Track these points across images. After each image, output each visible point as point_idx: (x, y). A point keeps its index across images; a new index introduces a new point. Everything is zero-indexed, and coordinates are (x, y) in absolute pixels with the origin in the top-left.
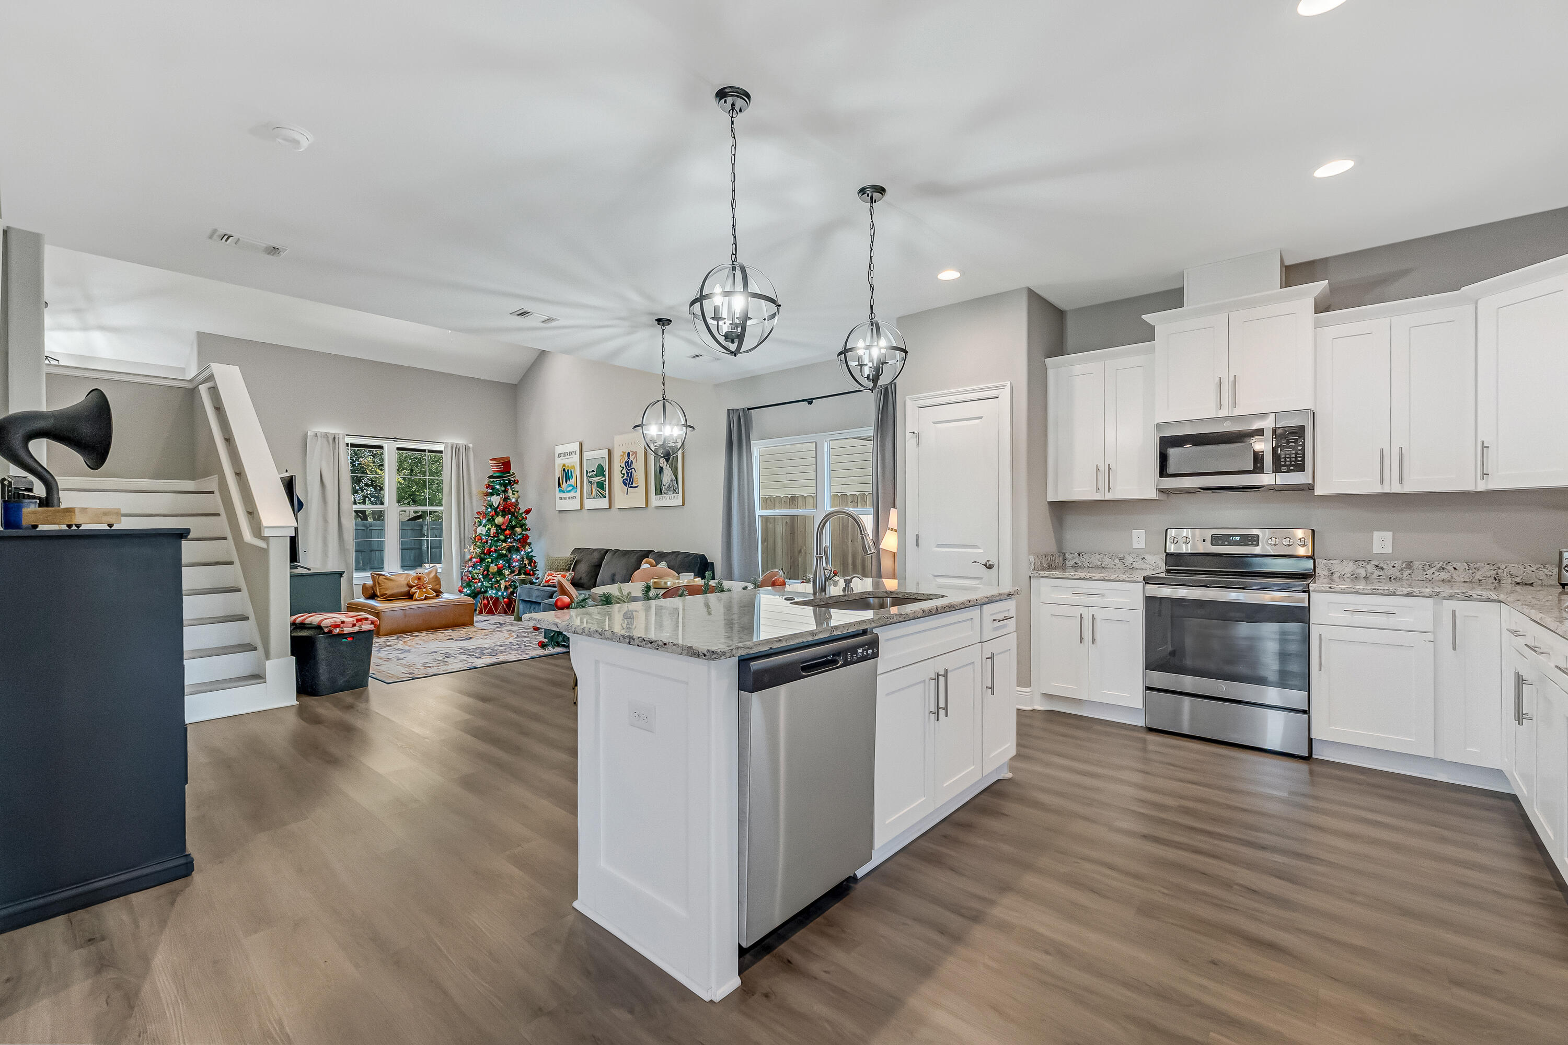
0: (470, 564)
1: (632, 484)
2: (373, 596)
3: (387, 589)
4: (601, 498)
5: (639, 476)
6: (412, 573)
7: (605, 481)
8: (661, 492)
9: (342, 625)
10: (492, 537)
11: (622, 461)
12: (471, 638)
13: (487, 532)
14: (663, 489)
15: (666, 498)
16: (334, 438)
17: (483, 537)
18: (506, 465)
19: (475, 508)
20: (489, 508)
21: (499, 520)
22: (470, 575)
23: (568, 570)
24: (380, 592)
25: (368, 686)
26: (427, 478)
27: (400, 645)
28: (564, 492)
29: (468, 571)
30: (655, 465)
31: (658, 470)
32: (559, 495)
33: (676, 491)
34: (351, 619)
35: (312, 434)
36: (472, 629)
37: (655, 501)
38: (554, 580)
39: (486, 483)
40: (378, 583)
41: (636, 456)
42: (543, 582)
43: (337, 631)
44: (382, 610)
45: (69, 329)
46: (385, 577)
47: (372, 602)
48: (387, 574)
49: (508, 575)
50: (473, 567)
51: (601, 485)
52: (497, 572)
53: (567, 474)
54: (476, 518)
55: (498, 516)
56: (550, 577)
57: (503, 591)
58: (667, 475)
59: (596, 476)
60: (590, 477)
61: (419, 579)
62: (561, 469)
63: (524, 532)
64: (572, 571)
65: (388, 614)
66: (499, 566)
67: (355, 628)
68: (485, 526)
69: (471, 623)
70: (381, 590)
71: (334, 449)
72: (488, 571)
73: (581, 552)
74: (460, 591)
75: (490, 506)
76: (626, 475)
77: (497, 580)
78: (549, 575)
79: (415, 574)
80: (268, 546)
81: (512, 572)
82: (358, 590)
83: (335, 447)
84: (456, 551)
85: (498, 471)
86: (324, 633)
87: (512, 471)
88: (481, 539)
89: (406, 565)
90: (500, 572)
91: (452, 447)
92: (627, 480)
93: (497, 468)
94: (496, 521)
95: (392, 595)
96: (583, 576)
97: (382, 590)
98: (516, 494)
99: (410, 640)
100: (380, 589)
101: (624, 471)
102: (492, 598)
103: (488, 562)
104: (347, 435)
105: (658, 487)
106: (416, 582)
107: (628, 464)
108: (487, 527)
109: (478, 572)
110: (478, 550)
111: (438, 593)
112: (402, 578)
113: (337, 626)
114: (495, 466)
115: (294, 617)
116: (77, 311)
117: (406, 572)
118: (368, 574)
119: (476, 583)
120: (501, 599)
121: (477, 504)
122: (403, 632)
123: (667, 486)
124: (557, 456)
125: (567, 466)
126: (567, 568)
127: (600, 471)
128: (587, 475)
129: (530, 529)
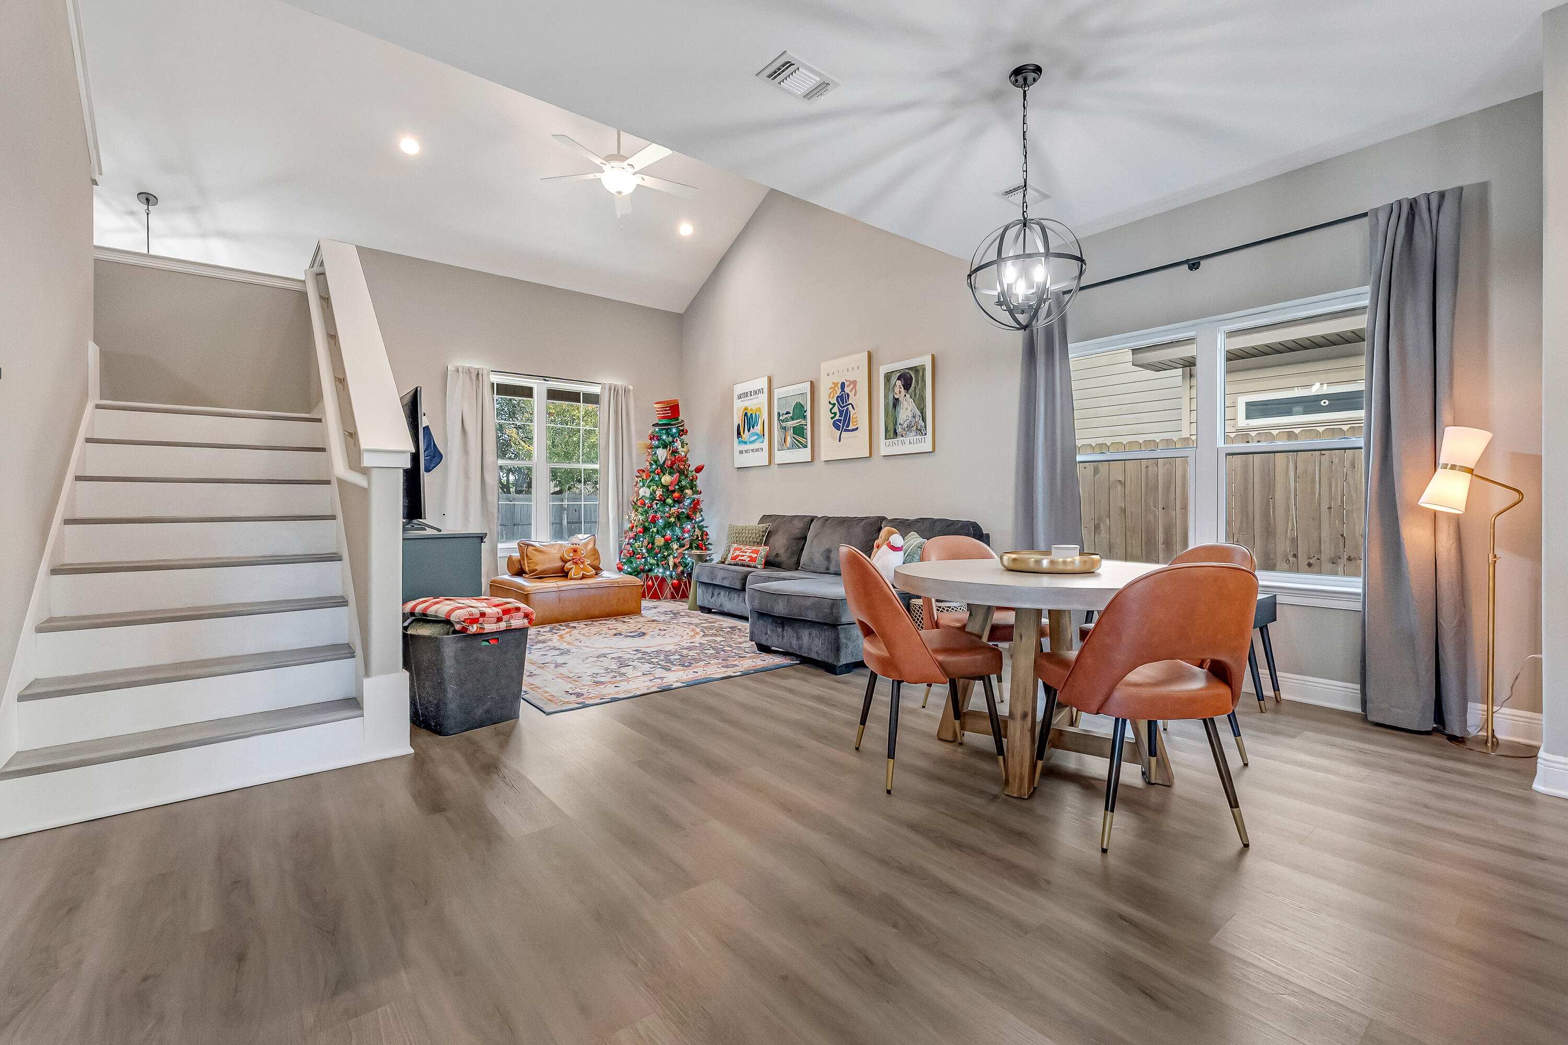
0: (631, 534)
1: (848, 426)
2: (520, 573)
3: (536, 564)
4: (799, 448)
5: (860, 415)
6: (566, 543)
7: (806, 425)
8: (896, 433)
9: (481, 620)
10: (657, 500)
11: (831, 396)
12: (644, 634)
13: (651, 494)
14: (899, 430)
15: (903, 443)
16: (478, 374)
17: (647, 502)
18: (673, 410)
19: (634, 464)
20: (653, 464)
21: (666, 479)
22: (631, 549)
23: (759, 544)
24: (528, 567)
25: (519, 717)
26: (581, 428)
27: (555, 641)
28: (745, 443)
29: (628, 544)
30: (886, 396)
31: (891, 403)
32: (738, 447)
33: (921, 431)
34: (496, 609)
35: (453, 369)
36: (641, 619)
37: (885, 447)
38: (743, 556)
39: (650, 432)
40: (526, 554)
41: (855, 387)
42: (729, 559)
43: (474, 629)
44: (531, 591)
45: (185, 235)
46: (534, 548)
47: (519, 580)
48: (536, 544)
49: (677, 549)
50: (634, 538)
51: (799, 431)
52: (664, 545)
53: (749, 420)
54: (637, 477)
55: (664, 474)
56: (737, 553)
57: (671, 569)
58: (907, 409)
59: (792, 419)
60: (783, 421)
61: (575, 551)
62: (741, 414)
63: (695, 496)
64: (764, 545)
65: (538, 597)
66: (666, 537)
67: (500, 624)
68: (649, 487)
69: (637, 611)
70: (529, 565)
71: (477, 387)
72: (653, 544)
73: (774, 520)
74: (620, 569)
75: (656, 462)
76: (838, 414)
77: (664, 556)
78: (736, 549)
79: (570, 545)
80: (369, 483)
81: (682, 546)
82: (503, 565)
83: (479, 384)
84: (614, 519)
85: (664, 418)
86: (455, 632)
87: (680, 418)
88: (644, 504)
89: (558, 533)
90: (667, 545)
91: (610, 389)
92: (839, 420)
93: (663, 414)
94: (663, 480)
95: (543, 572)
96: (781, 552)
97: (532, 565)
98: (686, 447)
99: (567, 633)
100: (528, 563)
101: (836, 410)
102: (657, 578)
103: (653, 532)
104: (492, 371)
105: (891, 427)
106: (571, 555)
107: (843, 399)
108: (651, 488)
109: (641, 545)
110: (641, 518)
111: (598, 570)
112: (555, 550)
113: (474, 621)
114: (662, 411)
115: (410, 605)
116: (192, 210)
117: (558, 542)
118: (514, 544)
119: (639, 558)
120: (669, 581)
121: (639, 459)
122: (558, 621)
123: (905, 425)
124: (736, 397)
125: (749, 409)
126: (758, 541)
127: (799, 412)
128: (779, 419)
129: (701, 492)
